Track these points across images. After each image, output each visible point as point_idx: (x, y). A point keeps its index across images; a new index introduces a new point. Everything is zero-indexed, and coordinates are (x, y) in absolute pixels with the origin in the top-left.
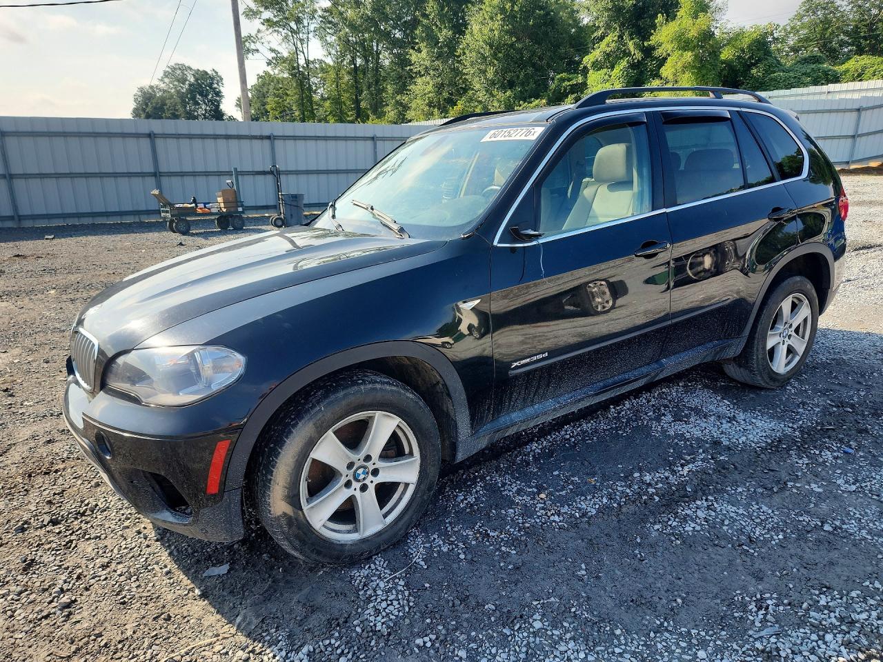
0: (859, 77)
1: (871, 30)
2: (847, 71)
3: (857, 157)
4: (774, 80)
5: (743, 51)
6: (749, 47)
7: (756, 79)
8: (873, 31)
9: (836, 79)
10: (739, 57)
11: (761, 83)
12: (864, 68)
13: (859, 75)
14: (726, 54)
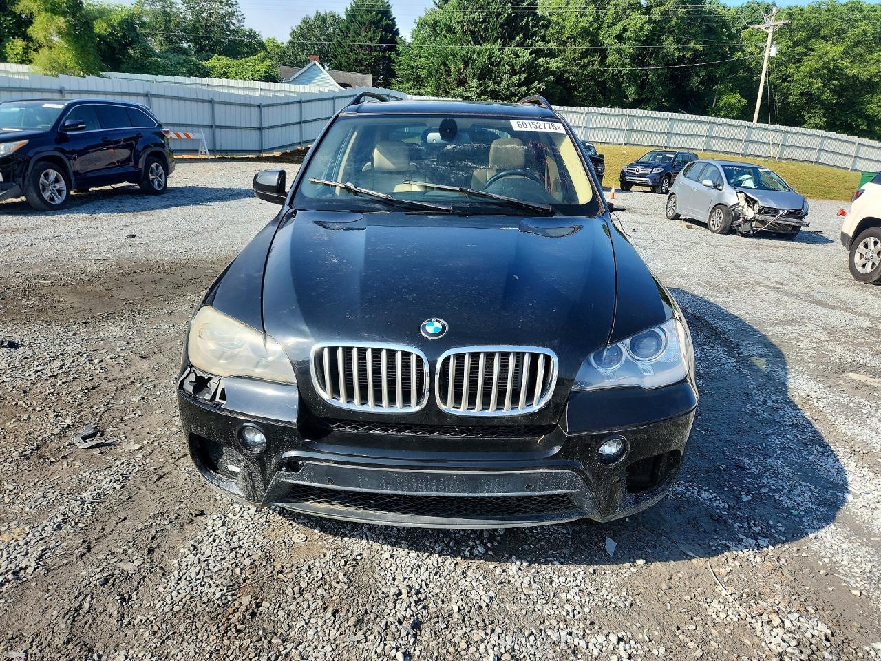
0: (224, 75)
1: (208, 32)
2: (213, 67)
3: (266, 147)
4: (152, 63)
5: (114, 28)
6: (120, 24)
7: (136, 60)
8: (209, 33)
9: (205, 73)
10: (111, 34)
11: (141, 65)
12: (227, 68)
13: (225, 73)
14: (100, 27)
